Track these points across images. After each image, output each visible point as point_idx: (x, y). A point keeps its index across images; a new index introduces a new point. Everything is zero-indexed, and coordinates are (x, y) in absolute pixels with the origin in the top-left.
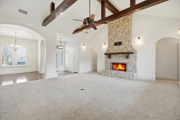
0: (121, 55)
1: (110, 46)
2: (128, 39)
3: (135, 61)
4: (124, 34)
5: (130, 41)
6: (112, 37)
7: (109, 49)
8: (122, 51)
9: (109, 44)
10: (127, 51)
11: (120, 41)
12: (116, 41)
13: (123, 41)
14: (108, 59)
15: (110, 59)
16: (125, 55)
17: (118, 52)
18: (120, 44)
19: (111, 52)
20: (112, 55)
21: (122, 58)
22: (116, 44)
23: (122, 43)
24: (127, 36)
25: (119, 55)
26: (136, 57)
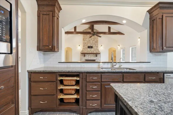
0: (92, 55)
1: (84, 48)
2: (96, 45)
3: (100, 58)
4: (94, 42)
5: (97, 47)
6: (86, 42)
7: (84, 50)
8: (92, 52)
9: (83, 47)
10: (96, 53)
11: (92, 45)
12: (89, 45)
13: (94, 46)
14: (83, 57)
15: (84, 57)
16: (95, 55)
17: (90, 52)
18: (92, 47)
19: (86, 52)
20: (86, 54)
21: (92, 56)
22: (89, 47)
23: (93, 47)
24: (96, 43)
25: (91, 54)
26: (100, 56)
